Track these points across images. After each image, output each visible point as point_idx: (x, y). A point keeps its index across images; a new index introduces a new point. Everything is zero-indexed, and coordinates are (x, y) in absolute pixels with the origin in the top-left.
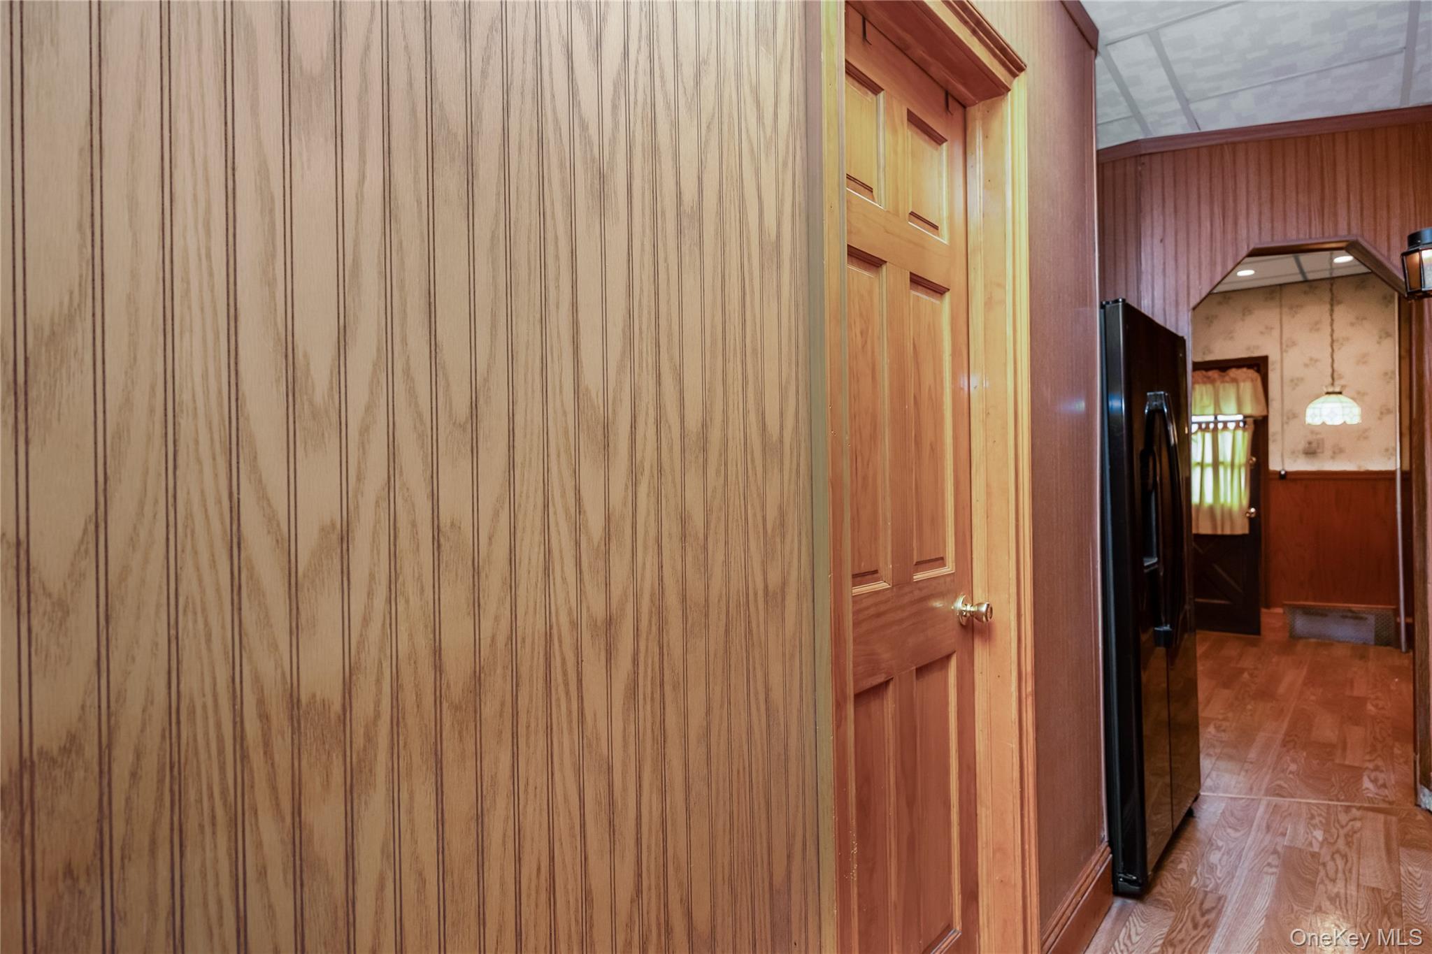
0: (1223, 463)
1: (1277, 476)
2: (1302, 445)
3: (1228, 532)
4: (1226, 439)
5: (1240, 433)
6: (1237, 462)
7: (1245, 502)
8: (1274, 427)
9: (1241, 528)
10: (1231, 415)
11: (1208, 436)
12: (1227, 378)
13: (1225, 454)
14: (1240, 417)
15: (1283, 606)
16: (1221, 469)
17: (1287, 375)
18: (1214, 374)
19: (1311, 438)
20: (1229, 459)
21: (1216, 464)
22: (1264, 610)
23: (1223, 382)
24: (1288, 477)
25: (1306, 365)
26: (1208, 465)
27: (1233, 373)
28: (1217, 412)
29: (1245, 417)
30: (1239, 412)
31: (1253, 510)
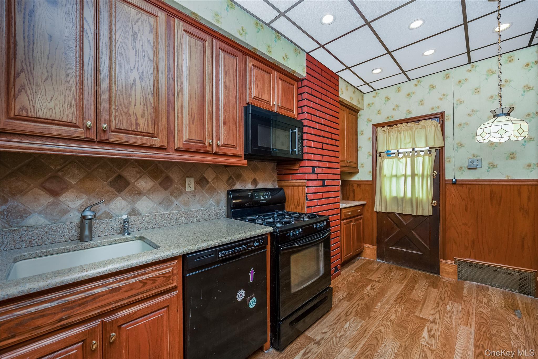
0: (417, 175)
1: (451, 183)
2: (467, 164)
3: (420, 213)
4: (419, 161)
5: (427, 158)
6: (425, 173)
7: (430, 197)
8: (448, 153)
9: (428, 211)
10: (422, 146)
11: (409, 160)
12: (420, 126)
13: (419, 170)
14: (428, 148)
15: (454, 260)
16: (416, 178)
17: (457, 122)
18: (412, 124)
19: (473, 159)
20: (420, 172)
21: (413, 175)
22: (442, 261)
23: (417, 128)
24: (458, 183)
25: (470, 115)
26: (409, 176)
27: (423, 123)
28: (414, 146)
29: (430, 148)
30: (427, 147)
31: (434, 201)
